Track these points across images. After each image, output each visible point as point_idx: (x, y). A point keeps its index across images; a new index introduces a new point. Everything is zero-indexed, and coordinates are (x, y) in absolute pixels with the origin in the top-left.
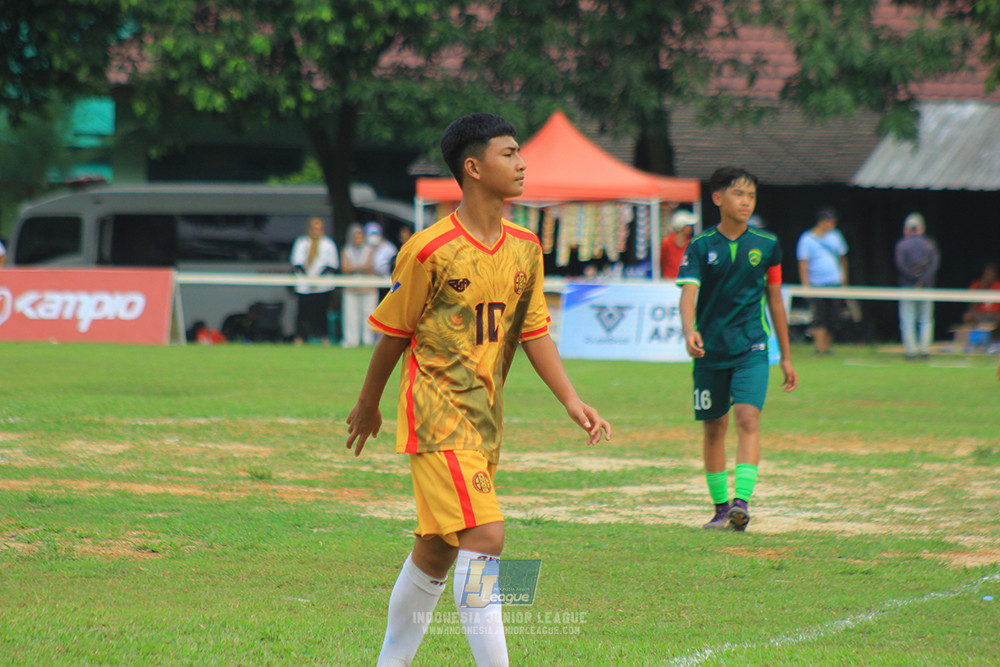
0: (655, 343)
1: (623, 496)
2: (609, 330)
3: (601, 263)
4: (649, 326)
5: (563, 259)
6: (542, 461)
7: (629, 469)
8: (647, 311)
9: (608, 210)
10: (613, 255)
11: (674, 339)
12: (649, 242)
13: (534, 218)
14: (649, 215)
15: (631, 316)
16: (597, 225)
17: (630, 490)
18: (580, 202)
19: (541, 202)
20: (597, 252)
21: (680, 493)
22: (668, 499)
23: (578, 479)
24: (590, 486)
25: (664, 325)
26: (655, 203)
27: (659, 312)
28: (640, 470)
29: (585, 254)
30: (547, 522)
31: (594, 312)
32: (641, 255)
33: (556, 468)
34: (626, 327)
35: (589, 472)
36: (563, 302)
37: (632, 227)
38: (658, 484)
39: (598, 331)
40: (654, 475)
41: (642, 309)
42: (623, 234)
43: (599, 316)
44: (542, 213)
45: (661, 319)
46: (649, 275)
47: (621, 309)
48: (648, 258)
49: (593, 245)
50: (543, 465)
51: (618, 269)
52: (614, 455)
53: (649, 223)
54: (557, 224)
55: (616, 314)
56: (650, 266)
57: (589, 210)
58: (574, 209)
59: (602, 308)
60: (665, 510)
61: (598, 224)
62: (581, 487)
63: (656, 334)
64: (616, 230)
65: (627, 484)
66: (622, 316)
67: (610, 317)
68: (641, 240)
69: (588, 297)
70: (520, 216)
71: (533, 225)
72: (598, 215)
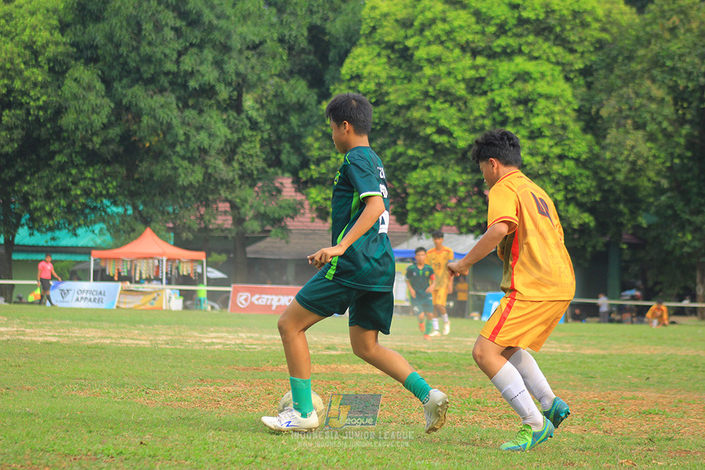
3: (149, 280)
5: (137, 278)
9: (151, 261)
10: (152, 277)
12: (162, 272)
13: (129, 263)
14: (163, 263)
18: (142, 258)
19: (131, 258)
20: (147, 276)
26: (165, 258)
29: (144, 276)
32: (160, 277)
37: (158, 267)
42: (155, 270)
44: (132, 262)
46: (162, 283)
48: (162, 278)
49: (146, 273)
51: (153, 282)
53: (162, 266)
54: (136, 266)
56: (162, 280)
57: (145, 261)
58: (141, 261)
61: (148, 266)
64: (153, 268)
68: (160, 272)
70: (125, 263)
71: (129, 267)
72: (148, 263)
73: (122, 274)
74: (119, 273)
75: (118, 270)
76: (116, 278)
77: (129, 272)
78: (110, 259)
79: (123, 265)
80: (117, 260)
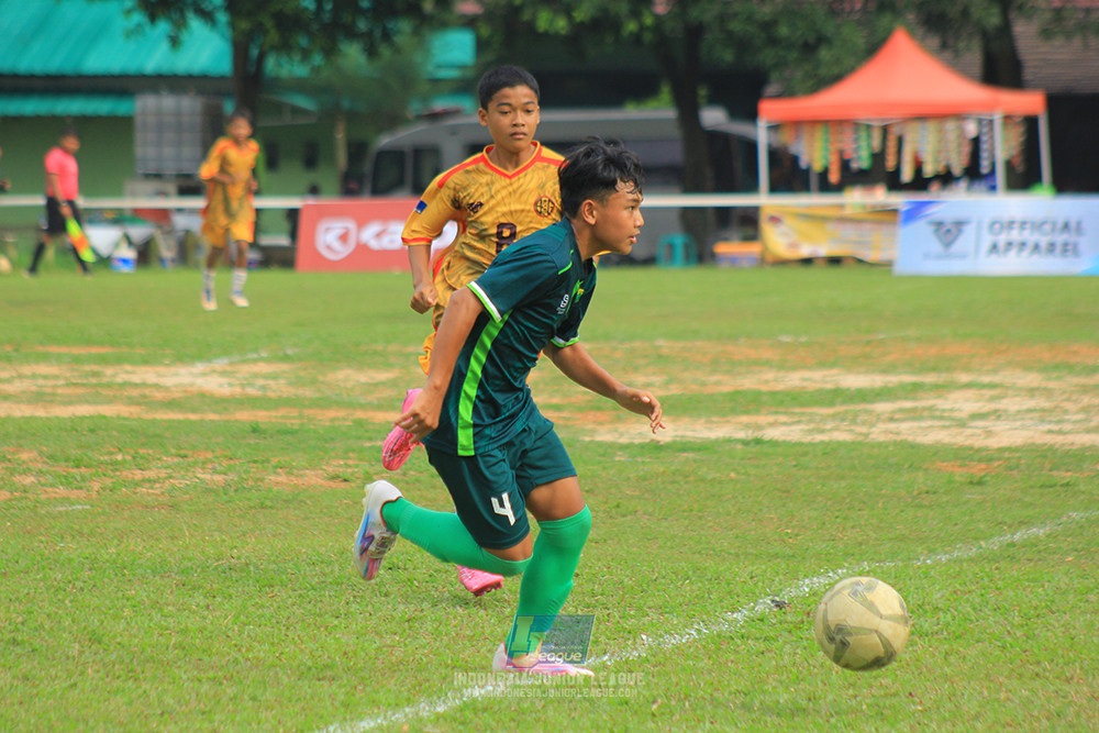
0: (994, 257)
1: (870, 412)
2: (948, 245)
3: (946, 178)
4: (987, 240)
5: (907, 175)
6: (804, 380)
7: (890, 385)
8: (986, 225)
9: (951, 126)
10: (957, 170)
11: (1013, 253)
12: (993, 156)
13: (876, 133)
14: (992, 129)
15: (969, 231)
16: (940, 142)
17: (883, 407)
18: (923, 118)
19: (883, 120)
20: (941, 168)
21: (931, 409)
22: (914, 415)
23: (836, 396)
24: (843, 403)
25: (1002, 239)
26: (998, 117)
27: (997, 226)
28: (902, 386)
29: (929, 170)
30: (767, 442)
31: (932, 228)
32: (985, 169)
33: (818, 386)
34: (965, 241)
35: (848, 390)
36: (900, 218)
37: (976, 142)
38: (914, 399)
39: (935, 246)
40: (914, 390)
41: (979, 224)
42: (967, 149)
43: (937, 231)
44: (885, 130)
45: (999, 234)
46: (993, 188)
47: (960, 224)
48: (993, 172)
49: (937, 161)
50: (805, 384)
51: (963, 184)
52: (885, 371)
53: (992, 137)
54: (900, 141)
55: (954, 230)
56: (994, 180)
57: (931, 126)
58: (918, 125)
59: (939, 224)
60: (904, 426)
61: (942, 140)
62: (832, 404)
63: (994, 248)
64: (959, 145)
65: (882, 400)
66: (960, 231)
67: (949, 232)
68: (984, 155)
69: (927, 213)
70: (863, 134)
71: (876, 143)
72: (941, 131)
73: (855, 166)
74: (845, 165)
75: (841, 153)
76: (834, 177)
77: (879, 157)
78: (814, 123)
79: (856, 141)
80: (835, 124)
